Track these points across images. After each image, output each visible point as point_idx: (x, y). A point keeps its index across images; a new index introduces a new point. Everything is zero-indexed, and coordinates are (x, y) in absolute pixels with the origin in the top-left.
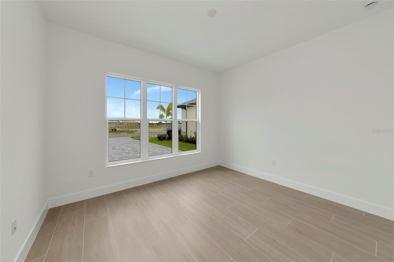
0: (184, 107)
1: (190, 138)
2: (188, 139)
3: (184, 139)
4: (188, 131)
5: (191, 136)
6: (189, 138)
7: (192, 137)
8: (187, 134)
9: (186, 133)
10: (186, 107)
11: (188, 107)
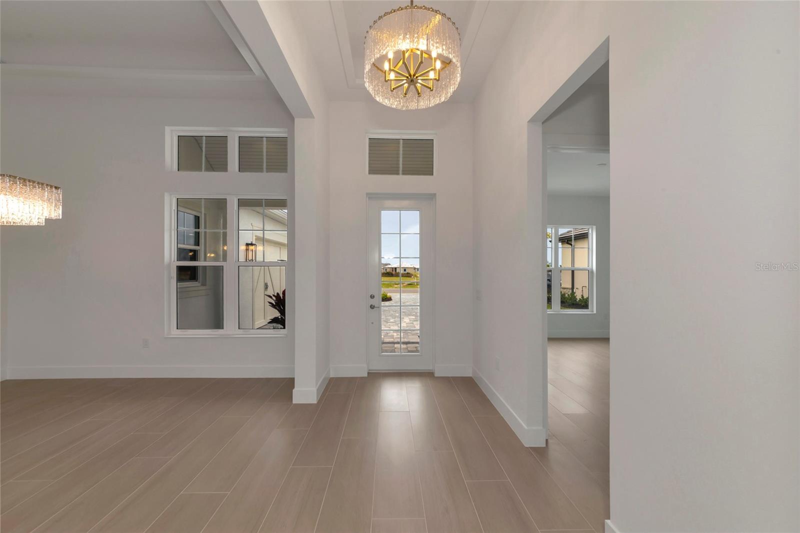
0: (568, 241)
1: (580, 299)
2: (576, 301)
3: (566, 301)
4: (575, 287)
5: (582, 295)
6: (578, 299)
7: (585, 297)
8: (573, 293)
9: (571, 291)
10: (571, 240)
11: (575, 240)
